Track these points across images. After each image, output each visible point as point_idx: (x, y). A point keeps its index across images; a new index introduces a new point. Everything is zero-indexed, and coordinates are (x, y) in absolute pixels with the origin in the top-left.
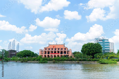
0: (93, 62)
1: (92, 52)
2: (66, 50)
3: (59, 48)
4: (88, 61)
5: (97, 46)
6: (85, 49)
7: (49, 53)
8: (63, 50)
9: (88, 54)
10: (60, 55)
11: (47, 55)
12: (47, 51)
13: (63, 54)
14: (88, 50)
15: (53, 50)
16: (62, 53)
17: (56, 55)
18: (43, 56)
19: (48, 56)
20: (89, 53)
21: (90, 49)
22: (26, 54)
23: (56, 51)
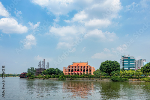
0: (106, 79)
1: (109, 69)
2: (89, 68)
3: (82, 66)
4: (102, 78)
5: (114, 64)
6: (102, 67)
7: (72, 71)
8: (86, 68)
9: (106, 72)
10: (82, 72)
11: (70, 73)
12: (71, 69)
13: (85, 72)
14: (106, 67)
15: (76, 68)
16: (84, 70)
17: (79, 73)
18: (67, 74)
19: (72, 73)
20: (106, 70)
21: (107, 67)
22: (52, 72)
23: (79, 68)
